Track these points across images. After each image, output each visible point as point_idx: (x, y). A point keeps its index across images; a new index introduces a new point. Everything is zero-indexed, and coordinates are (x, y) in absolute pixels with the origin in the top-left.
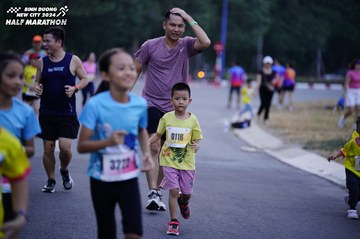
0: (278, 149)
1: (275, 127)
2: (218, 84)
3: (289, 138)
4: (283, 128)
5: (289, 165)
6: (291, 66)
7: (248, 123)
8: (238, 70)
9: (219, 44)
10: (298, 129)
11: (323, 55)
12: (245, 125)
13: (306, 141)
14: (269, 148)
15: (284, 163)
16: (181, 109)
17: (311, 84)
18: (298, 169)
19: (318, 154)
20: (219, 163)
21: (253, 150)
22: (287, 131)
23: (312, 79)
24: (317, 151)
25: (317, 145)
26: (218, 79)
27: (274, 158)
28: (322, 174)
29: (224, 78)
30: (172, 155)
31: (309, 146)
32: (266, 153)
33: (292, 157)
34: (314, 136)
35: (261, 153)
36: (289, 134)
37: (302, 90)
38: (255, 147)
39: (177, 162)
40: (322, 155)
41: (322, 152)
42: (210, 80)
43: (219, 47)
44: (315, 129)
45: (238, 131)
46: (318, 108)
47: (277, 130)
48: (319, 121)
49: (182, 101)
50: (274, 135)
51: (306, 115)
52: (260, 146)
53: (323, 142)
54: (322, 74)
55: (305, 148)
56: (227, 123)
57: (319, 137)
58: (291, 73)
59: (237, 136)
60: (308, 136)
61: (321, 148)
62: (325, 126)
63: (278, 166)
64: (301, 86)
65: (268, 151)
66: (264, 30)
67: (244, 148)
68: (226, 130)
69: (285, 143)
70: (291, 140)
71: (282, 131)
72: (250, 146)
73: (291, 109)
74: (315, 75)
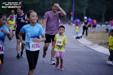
0: (91, 45)
1: (90, 38)
2: (72, 25)
3: (94, 42)
4: (92, 38)
5: (94, 50)
6: (95, 19)
7: (81, 37)
8: (78, 20)
9: (72, 12)
10: (97, 39)
11: (105, 15)
12: (80, 38)
13: (100, 42)
14: (88, 45)
15: (93, 50)
16: (61, 33)
17: (101, 25)
18: (97, 51)
19: (103, 47)
20: (72, 50)
21: (83, 45)
22: (93, 39)
23: (101, 23)
24: (103, 46)
25: (103, 44)
26: (72, 23)
27: (90, 48)
28: (105, 53)
29: (73, 23)
30: (58, 47)
31: (101, 44)
32: (87, 47)
33: (95, 48)
34: (102, 41)
35: (85, 46)
36: (94, 40)
37: (98, 27)
38: (84, 45)
39: (59, 49)
40: (105, 47)
41: (105, 46)
42: (69, 24)
43: (72, 13)
44: (102, 39)
45: (78, 40)
46: (103, 32)
47: (90, 39)
48: (104, 36)
49: (62, 31)
50: (89, 41)
51: (99, 34)
52: (85, 44)
53: (105, 43)
54: (104, 21)
55: (99, 45)
56: (75, 37)
57: (103, 41)
58: (95, 21)
59: (78, 41)
60: (100, 41)
61: (104, 45)
62: (105, 38)
63: (91, 50)
64: (98, 25)
65: (87, 46)
66: (86, 8)
67: (80, 45)
68: (74, 39)
69: (93, 43)
70: (95, 42)
71: (92, 39)
72: (82, 44)
73: (95, 33)
74: (102, 22)
